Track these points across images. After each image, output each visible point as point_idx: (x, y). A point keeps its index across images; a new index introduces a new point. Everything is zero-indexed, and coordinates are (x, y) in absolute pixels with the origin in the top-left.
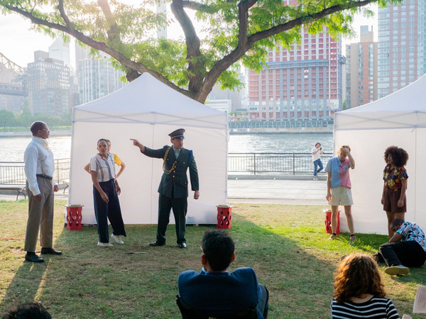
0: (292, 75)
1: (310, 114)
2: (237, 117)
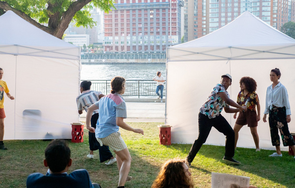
0: (140, 15)
1: (155, 47)
2: (94, 50)
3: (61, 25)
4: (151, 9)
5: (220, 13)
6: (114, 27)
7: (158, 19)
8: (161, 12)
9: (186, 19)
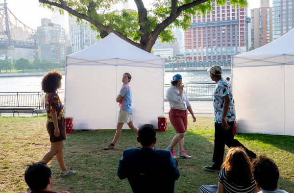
0: (214, 31)
1: (227, 57)
2: (177, 60)
3: (150, 42)
4: (223, 26)
5: (282, 27)
6: (192, 42)
7: (229, 34)
8: (231, 28)
9: (252, 33)
